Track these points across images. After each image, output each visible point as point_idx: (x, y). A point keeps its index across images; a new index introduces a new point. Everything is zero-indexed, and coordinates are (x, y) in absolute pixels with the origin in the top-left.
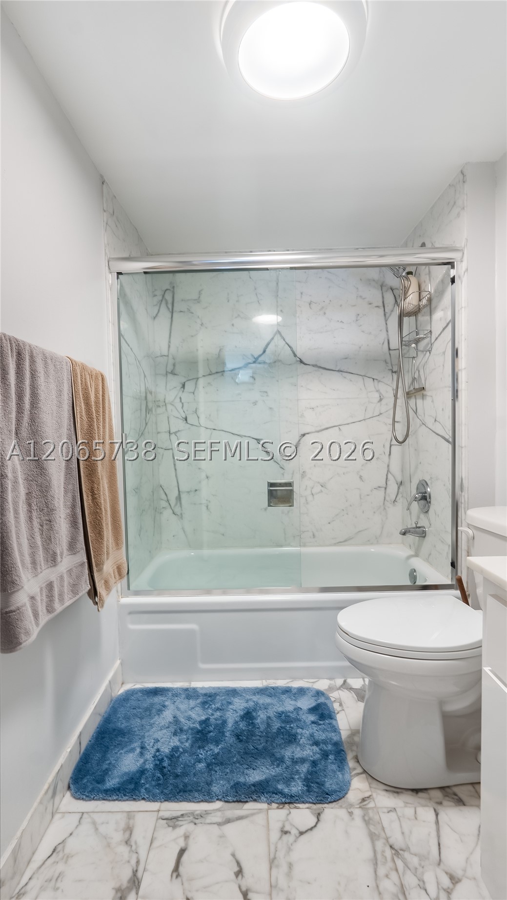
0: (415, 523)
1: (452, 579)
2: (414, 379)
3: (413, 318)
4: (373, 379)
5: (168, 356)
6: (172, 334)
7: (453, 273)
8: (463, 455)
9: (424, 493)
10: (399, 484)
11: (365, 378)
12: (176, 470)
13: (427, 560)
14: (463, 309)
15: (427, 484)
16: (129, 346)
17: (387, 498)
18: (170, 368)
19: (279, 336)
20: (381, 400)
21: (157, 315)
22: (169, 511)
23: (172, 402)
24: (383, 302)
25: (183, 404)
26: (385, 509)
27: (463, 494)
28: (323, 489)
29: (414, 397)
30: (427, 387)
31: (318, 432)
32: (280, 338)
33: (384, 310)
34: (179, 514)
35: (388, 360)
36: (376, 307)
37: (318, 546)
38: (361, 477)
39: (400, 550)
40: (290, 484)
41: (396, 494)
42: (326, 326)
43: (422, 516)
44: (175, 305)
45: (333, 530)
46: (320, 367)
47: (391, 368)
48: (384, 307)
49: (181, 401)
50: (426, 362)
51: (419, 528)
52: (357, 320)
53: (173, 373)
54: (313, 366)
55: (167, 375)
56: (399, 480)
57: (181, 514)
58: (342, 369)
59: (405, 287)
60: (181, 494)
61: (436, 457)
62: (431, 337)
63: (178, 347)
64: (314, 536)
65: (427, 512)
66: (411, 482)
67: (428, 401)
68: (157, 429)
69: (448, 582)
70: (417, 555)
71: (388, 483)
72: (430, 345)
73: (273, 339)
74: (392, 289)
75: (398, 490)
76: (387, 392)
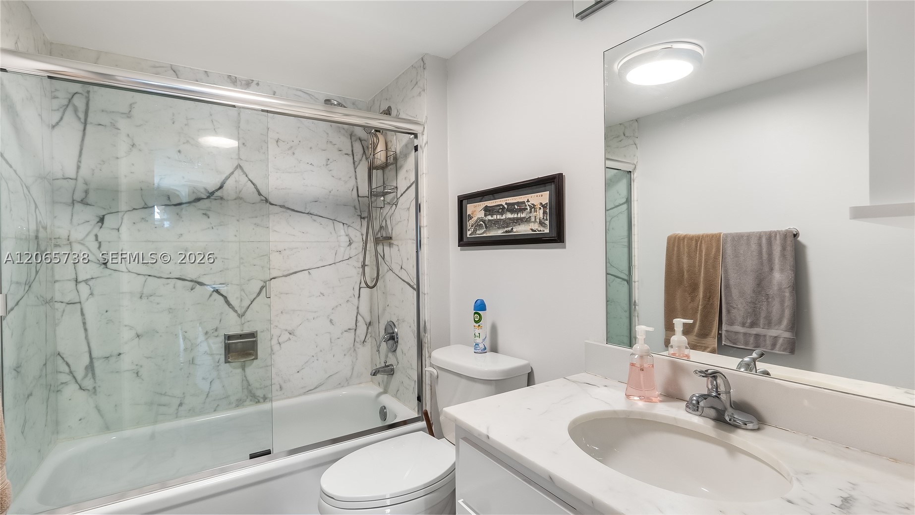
0: (385, 363)
1: (418, 411)
2: (381, 227)
3: (380, 172)
4: (343, 224)
5: (76, 179)
6: (84, 152)
7: (416, 142)
8: (426, 301)
9: (392, 334)
10: (368, 324)
11: (335, 222)
12: (86, 330)
13: (395, 396)
14: (424, 175)
15: (394, 325)
16: (11, 166)
17: (357, 339)
18: (79, 196)
19: (240, 171)
20: (350, 244)
21: (57, 123)
22: (73, 387)
23: (82, 240)
24: (352, 151)
25: (100, 243)
26: (355, 350)
27: (426, 335)
28: (291, 336)
29: (381, 244)
30: (394, 236)
31: (286, 276)
32: (242, 173)
33: (354, 159)
34: (90, 388)
35: (357, 207)
36: (346, 154)
37: (285, 398)
38: (331, 321)
39: (371, 389)
40: (253, 335)
41: (365, 335)
42: (295, 166)
43: (390, 355)
44: (90, 115)
45: (302, 379)
46: (288, 209)
47: (360, 214)
48: (353, 155)
49: (97, 240)
50: (393, 214)
51: (388, 366)
52: (327, 165)
53: (84, 202)
54: (281, 206)
55: (74, 204)
56: (368, 321)
57: (94, 388)
58: (312, 212)
59: (374, 143)
60: (94, 361)
61: (403, 301)
62: (397, 192)
63: (93, 170)
64: (281, 387)
65: (395, 351)
66: (379, 322)
67: (394, 249)
68: (53, 275)
69: (415, 415)
70: (385, 392)
71: (358, 324)
72: (396, 199)
73: (232, 173)
74: (361, 140)
75: (367, 330)
76: (356, 236)
